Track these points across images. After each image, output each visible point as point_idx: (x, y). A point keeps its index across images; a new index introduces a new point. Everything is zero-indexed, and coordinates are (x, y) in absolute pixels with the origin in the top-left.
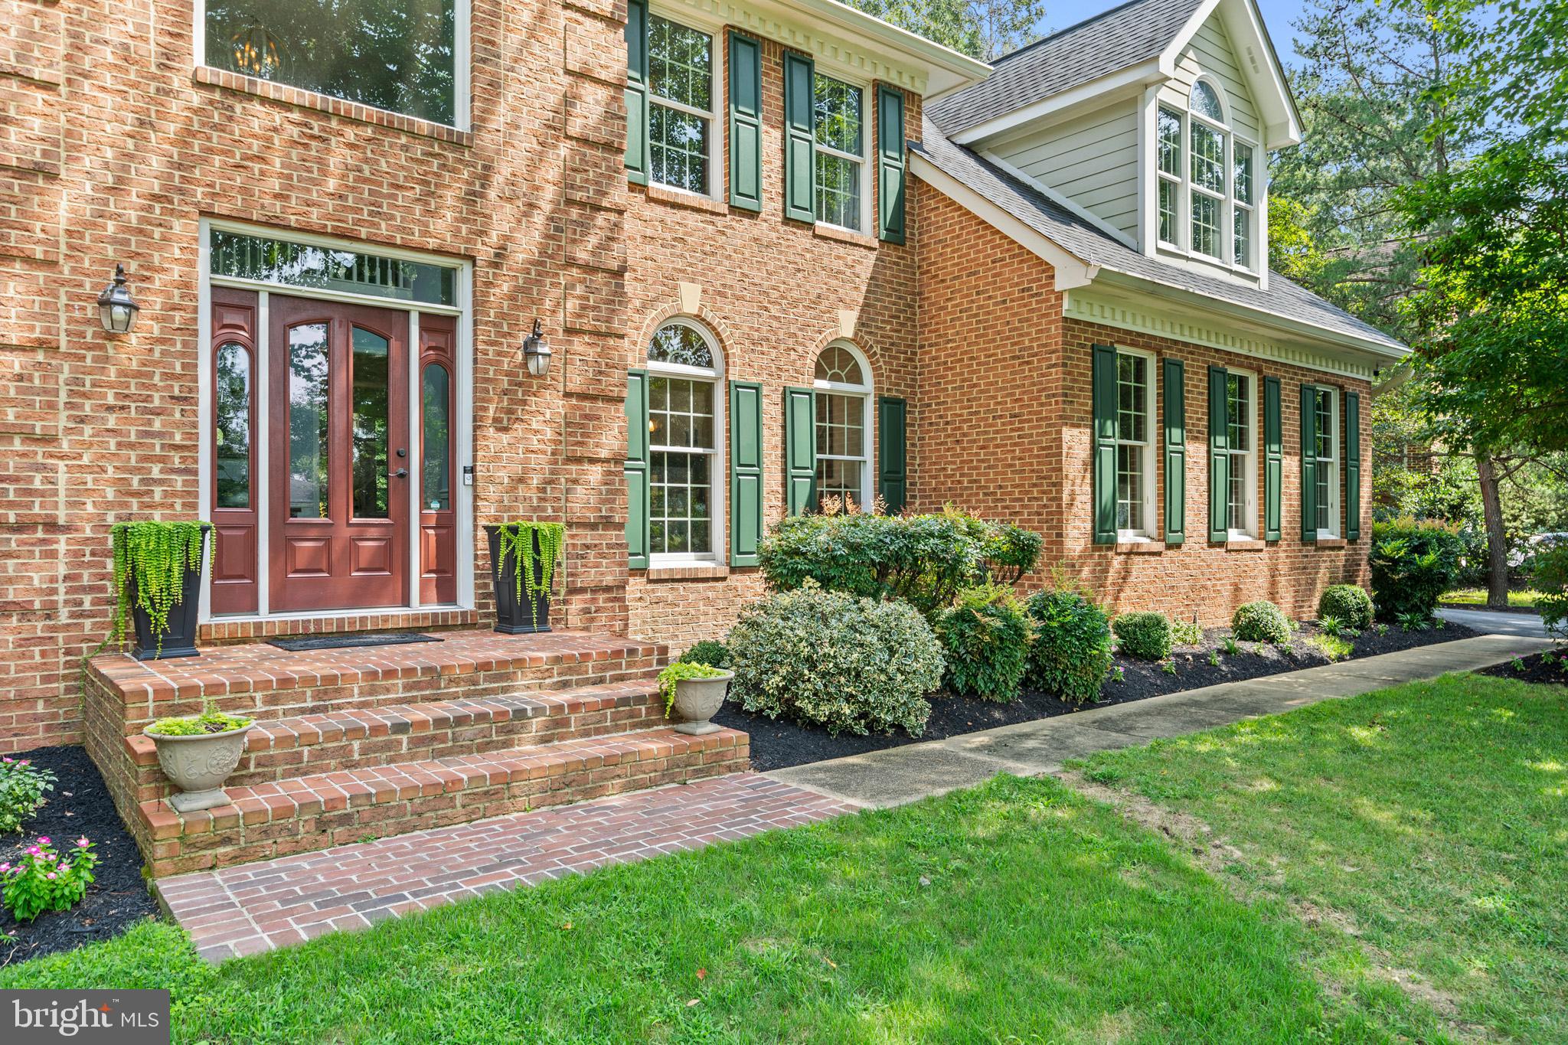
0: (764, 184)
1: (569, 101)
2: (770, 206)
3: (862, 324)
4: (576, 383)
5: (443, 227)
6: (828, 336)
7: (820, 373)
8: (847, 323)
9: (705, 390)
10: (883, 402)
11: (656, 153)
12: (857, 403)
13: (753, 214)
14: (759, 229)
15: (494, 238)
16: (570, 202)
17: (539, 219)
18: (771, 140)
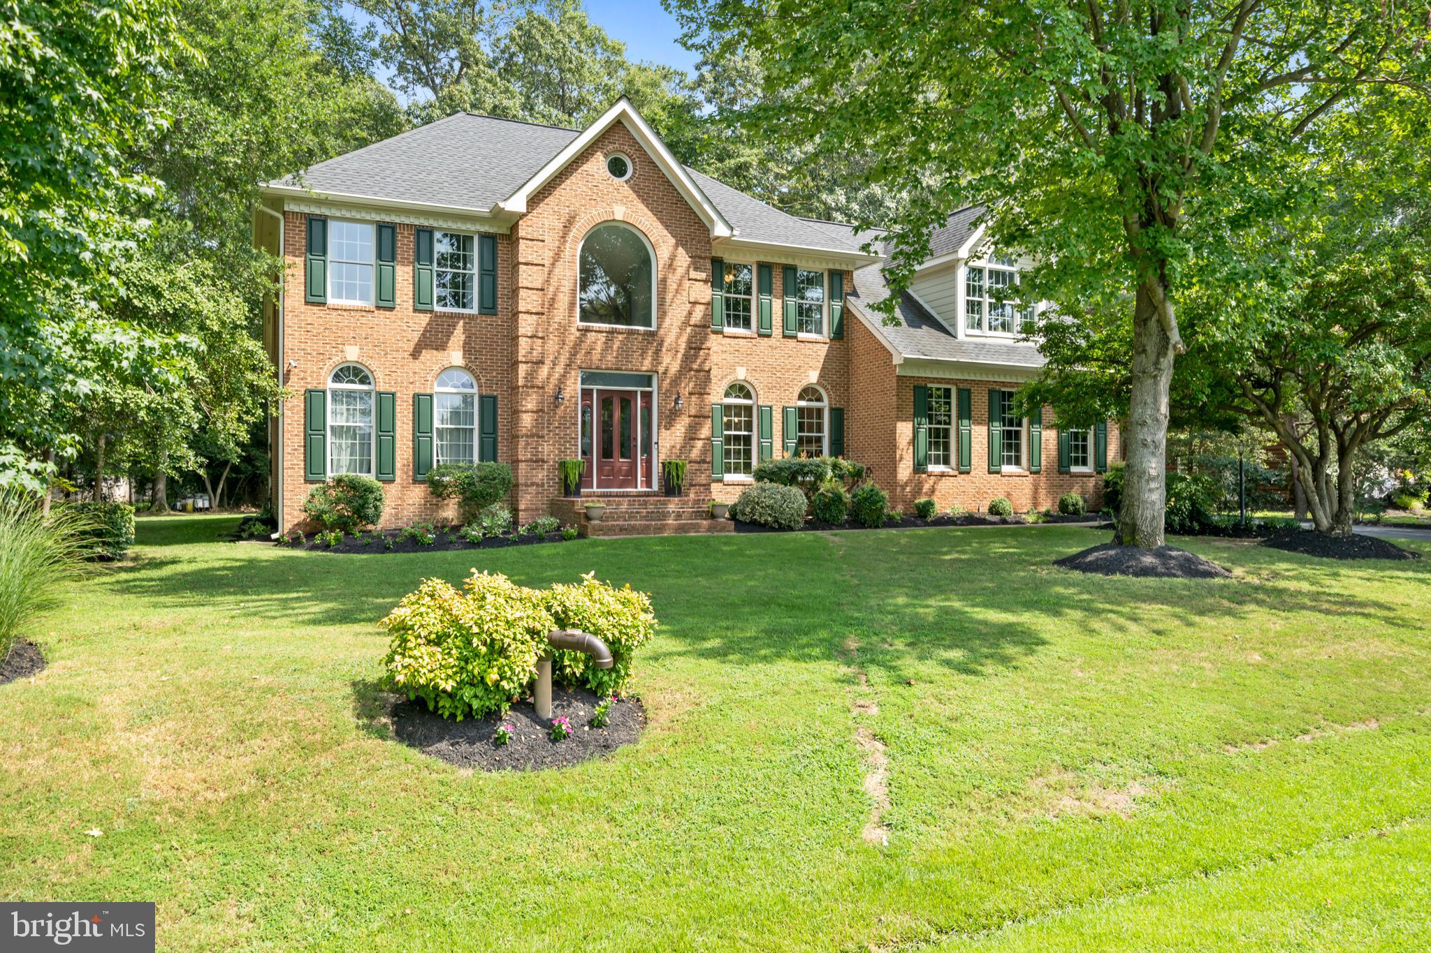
0: (774, 322)
1: (690, 313)
2: (777, 331)
3: (821, 376)
4: (693, 412)
5: (647, 364)
6: (804, 383)
7: (801, 397)
8: (813, 377)
9: (748, 409)
10: (832, 410)
11: (728, 316)
12: (819, 411)
13: (769, 336)
14: (771, 341)
15: (664, 365)
16: (691, 348)
17: (680, 356)
18: (777, 305)
